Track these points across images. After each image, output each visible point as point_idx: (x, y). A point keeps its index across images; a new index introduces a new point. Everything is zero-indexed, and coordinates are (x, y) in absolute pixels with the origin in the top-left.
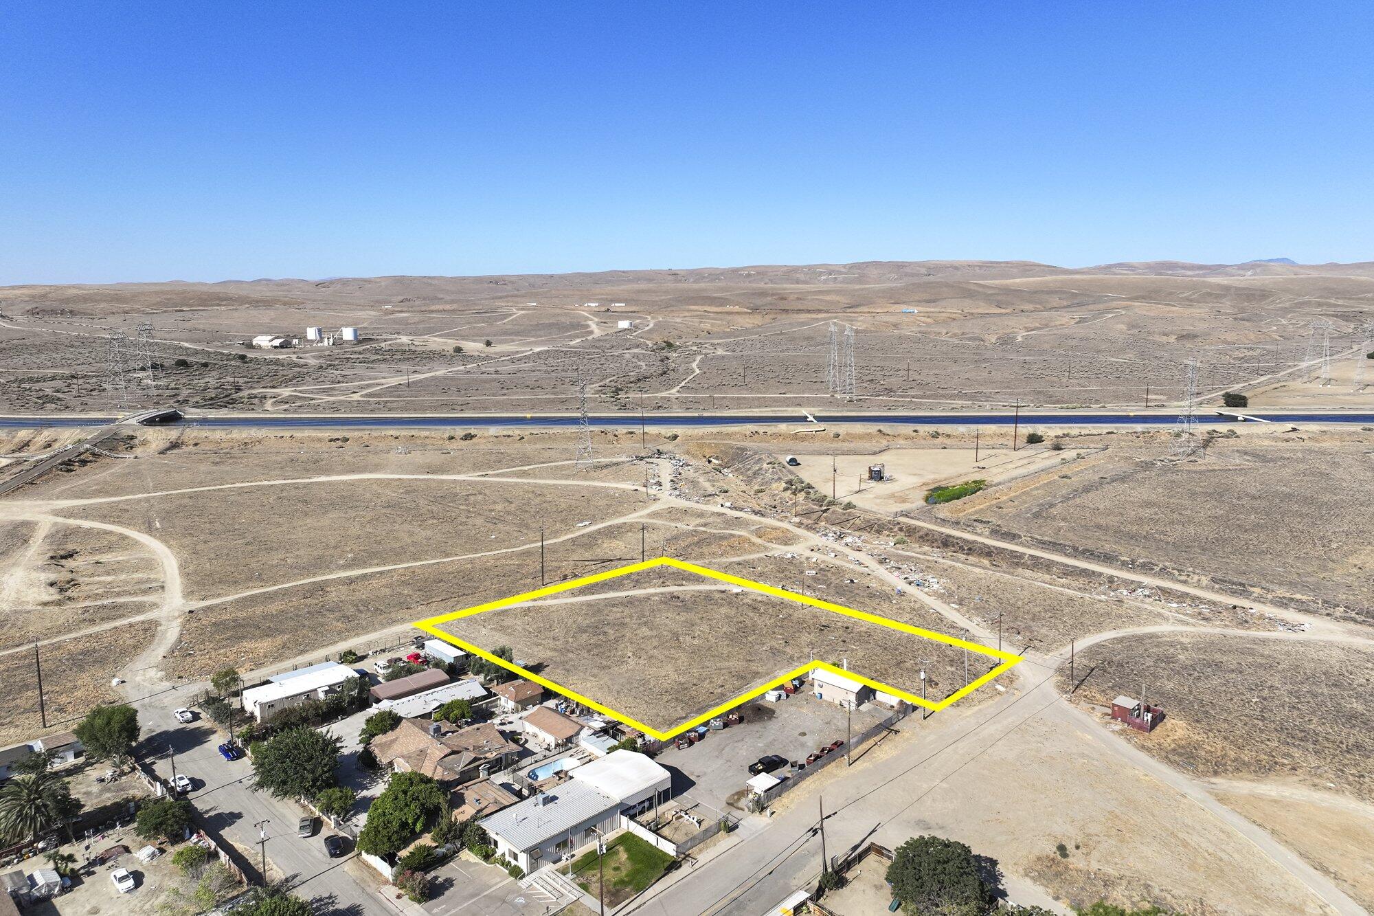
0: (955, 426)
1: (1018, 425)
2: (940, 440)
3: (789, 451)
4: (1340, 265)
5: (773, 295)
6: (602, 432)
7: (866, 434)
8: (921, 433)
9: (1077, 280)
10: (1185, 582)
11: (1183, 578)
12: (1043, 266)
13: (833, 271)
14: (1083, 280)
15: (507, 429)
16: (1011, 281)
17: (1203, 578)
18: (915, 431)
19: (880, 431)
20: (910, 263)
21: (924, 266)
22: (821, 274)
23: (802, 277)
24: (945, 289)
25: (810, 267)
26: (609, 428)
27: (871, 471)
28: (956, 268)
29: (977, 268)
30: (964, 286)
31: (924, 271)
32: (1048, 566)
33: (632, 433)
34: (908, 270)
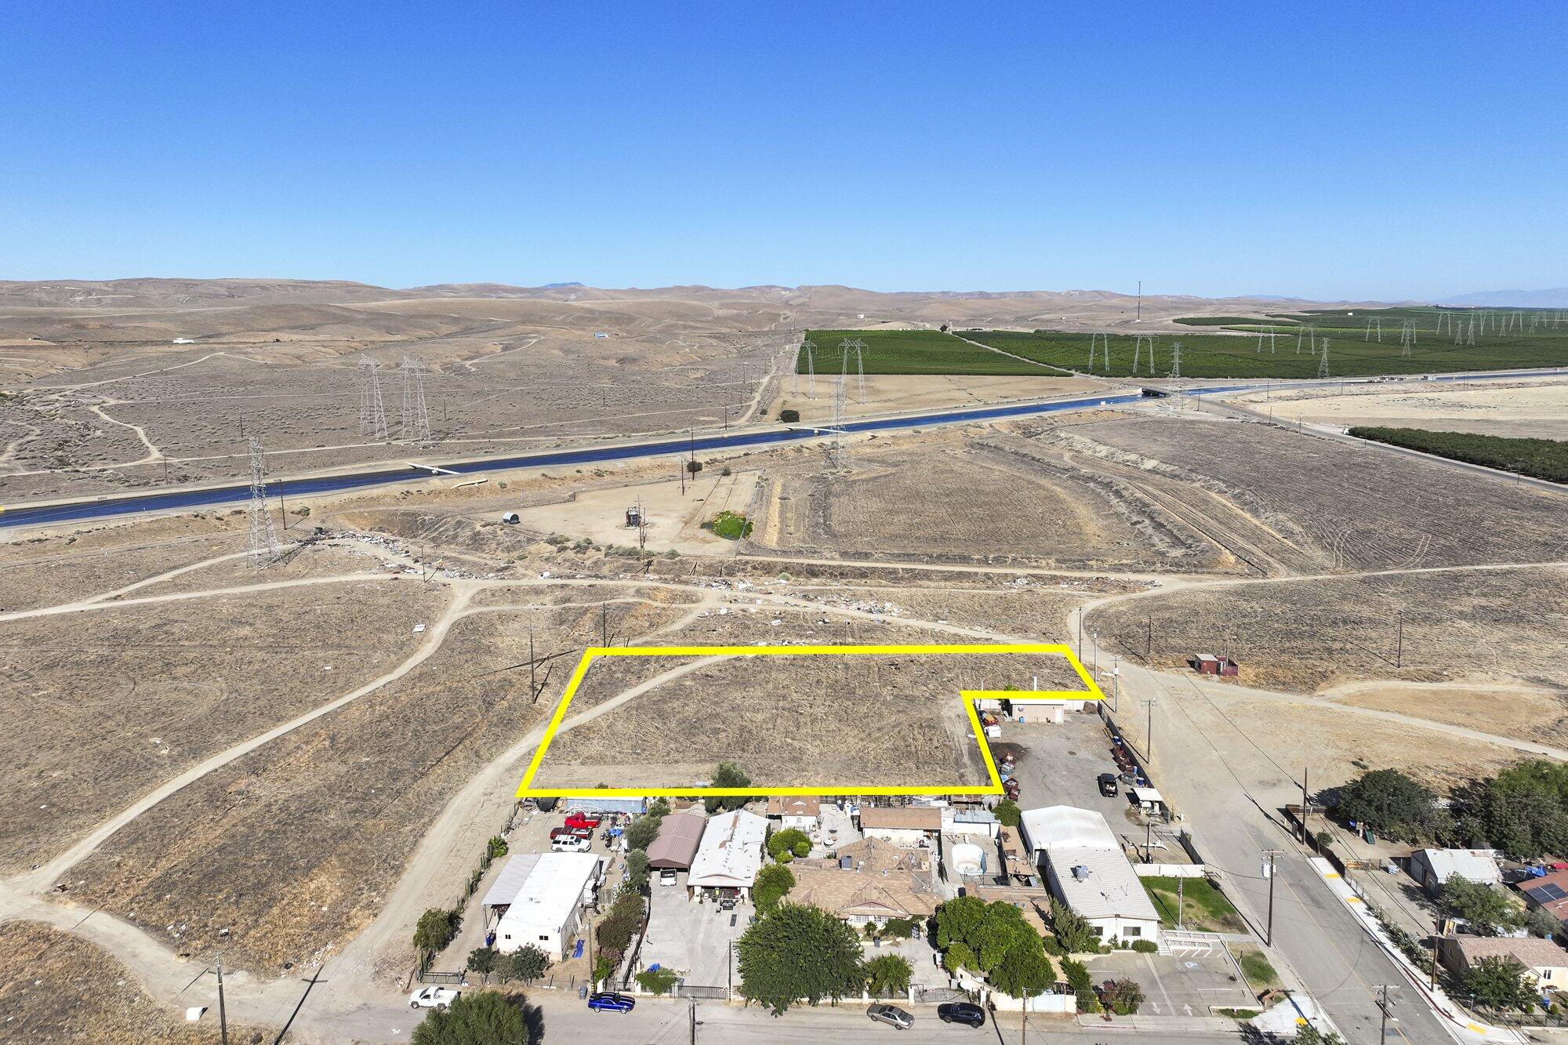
0: (613, 462)
1: (695, 452)
2: (607, 478)
3: (506, 508)
4: (669, 289)
5: (61, 321)
6: (196, 516)
7: (533, 480)
8: (585, 472)
9: (446, 304)
10: (1038, 567)
11: (1035, 564)
12: (368, 286)
13: (94, 290)
14: (452, 303)
15: (28, 531)
16: (374, 303)
17: (1050, 561)
18: (578, 471)
19: (543, 475)
20: (202, 282)
21: (221, 286)
22: (73, 293)
23: (44, 296)
24: (304, 314)
25: (54, 285)
26: (204, 509)
27: (629, 517)
28: (263, 288)
29: (290, 289)
30: (326, 309)
31: (223, 291)
32: (927, 575)
33: (240, 512)
34: (200, 289)
